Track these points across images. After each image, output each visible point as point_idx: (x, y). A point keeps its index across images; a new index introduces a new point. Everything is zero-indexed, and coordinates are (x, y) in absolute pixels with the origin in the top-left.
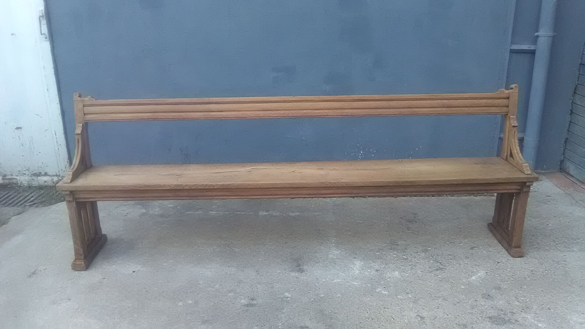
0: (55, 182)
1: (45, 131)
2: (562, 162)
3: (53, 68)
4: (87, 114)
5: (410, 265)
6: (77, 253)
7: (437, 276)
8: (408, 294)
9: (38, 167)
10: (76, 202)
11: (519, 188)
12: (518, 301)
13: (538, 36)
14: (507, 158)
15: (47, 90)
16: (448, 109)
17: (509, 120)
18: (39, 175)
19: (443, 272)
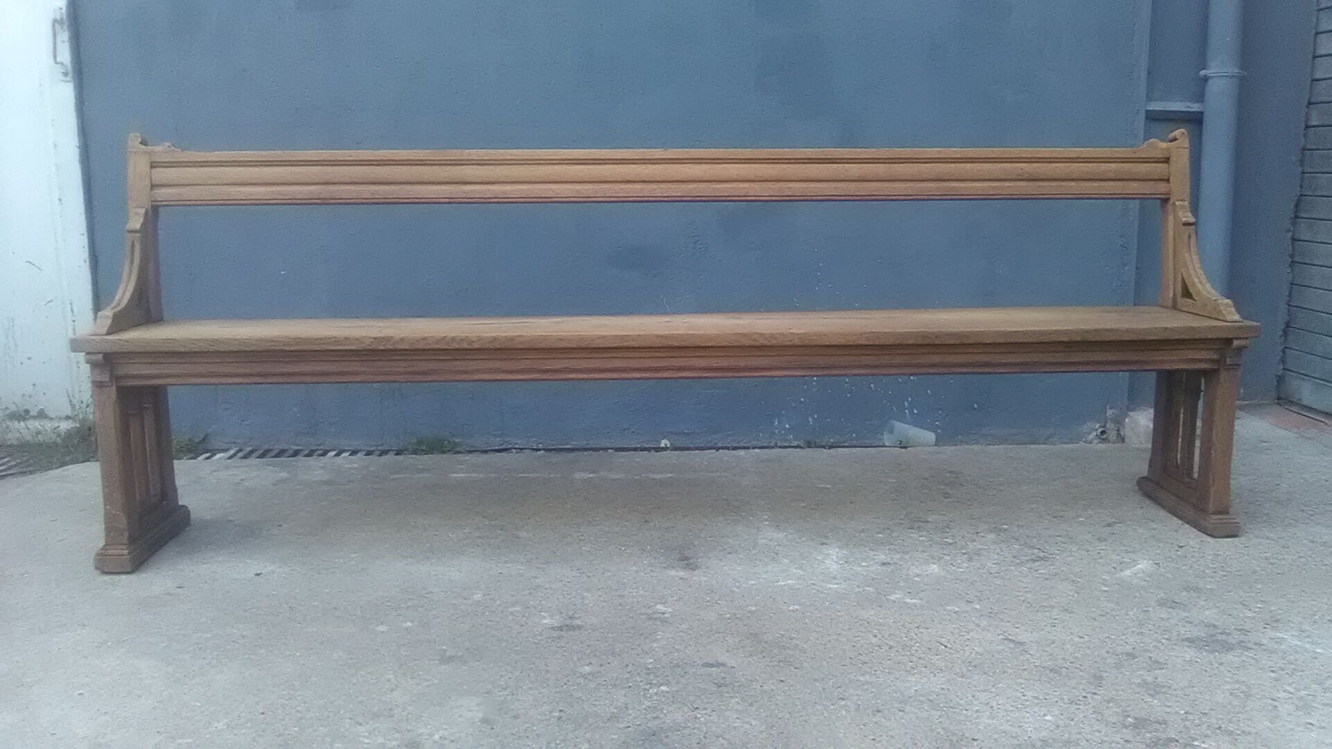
0: (63, 434)
1: (45, 303)
2: (1280, 379)
3: (77, 147)
4: (157, 186)
5: (964, 554)
6: (110, 529)
7: (1037, 570)
8: (972, 602)
9: (24, 395)
10: (117, 386)
11: (1215, 357)
12: (1250, 610)
13: (1206, 79)
14: (1175, 299)
15: (60, 200)
16: (1030, 184)
17: (1174, 211)
18: (23, 415)
19: (1048, 563)
